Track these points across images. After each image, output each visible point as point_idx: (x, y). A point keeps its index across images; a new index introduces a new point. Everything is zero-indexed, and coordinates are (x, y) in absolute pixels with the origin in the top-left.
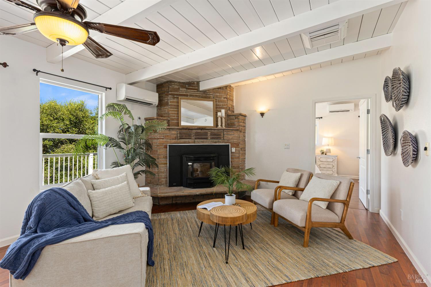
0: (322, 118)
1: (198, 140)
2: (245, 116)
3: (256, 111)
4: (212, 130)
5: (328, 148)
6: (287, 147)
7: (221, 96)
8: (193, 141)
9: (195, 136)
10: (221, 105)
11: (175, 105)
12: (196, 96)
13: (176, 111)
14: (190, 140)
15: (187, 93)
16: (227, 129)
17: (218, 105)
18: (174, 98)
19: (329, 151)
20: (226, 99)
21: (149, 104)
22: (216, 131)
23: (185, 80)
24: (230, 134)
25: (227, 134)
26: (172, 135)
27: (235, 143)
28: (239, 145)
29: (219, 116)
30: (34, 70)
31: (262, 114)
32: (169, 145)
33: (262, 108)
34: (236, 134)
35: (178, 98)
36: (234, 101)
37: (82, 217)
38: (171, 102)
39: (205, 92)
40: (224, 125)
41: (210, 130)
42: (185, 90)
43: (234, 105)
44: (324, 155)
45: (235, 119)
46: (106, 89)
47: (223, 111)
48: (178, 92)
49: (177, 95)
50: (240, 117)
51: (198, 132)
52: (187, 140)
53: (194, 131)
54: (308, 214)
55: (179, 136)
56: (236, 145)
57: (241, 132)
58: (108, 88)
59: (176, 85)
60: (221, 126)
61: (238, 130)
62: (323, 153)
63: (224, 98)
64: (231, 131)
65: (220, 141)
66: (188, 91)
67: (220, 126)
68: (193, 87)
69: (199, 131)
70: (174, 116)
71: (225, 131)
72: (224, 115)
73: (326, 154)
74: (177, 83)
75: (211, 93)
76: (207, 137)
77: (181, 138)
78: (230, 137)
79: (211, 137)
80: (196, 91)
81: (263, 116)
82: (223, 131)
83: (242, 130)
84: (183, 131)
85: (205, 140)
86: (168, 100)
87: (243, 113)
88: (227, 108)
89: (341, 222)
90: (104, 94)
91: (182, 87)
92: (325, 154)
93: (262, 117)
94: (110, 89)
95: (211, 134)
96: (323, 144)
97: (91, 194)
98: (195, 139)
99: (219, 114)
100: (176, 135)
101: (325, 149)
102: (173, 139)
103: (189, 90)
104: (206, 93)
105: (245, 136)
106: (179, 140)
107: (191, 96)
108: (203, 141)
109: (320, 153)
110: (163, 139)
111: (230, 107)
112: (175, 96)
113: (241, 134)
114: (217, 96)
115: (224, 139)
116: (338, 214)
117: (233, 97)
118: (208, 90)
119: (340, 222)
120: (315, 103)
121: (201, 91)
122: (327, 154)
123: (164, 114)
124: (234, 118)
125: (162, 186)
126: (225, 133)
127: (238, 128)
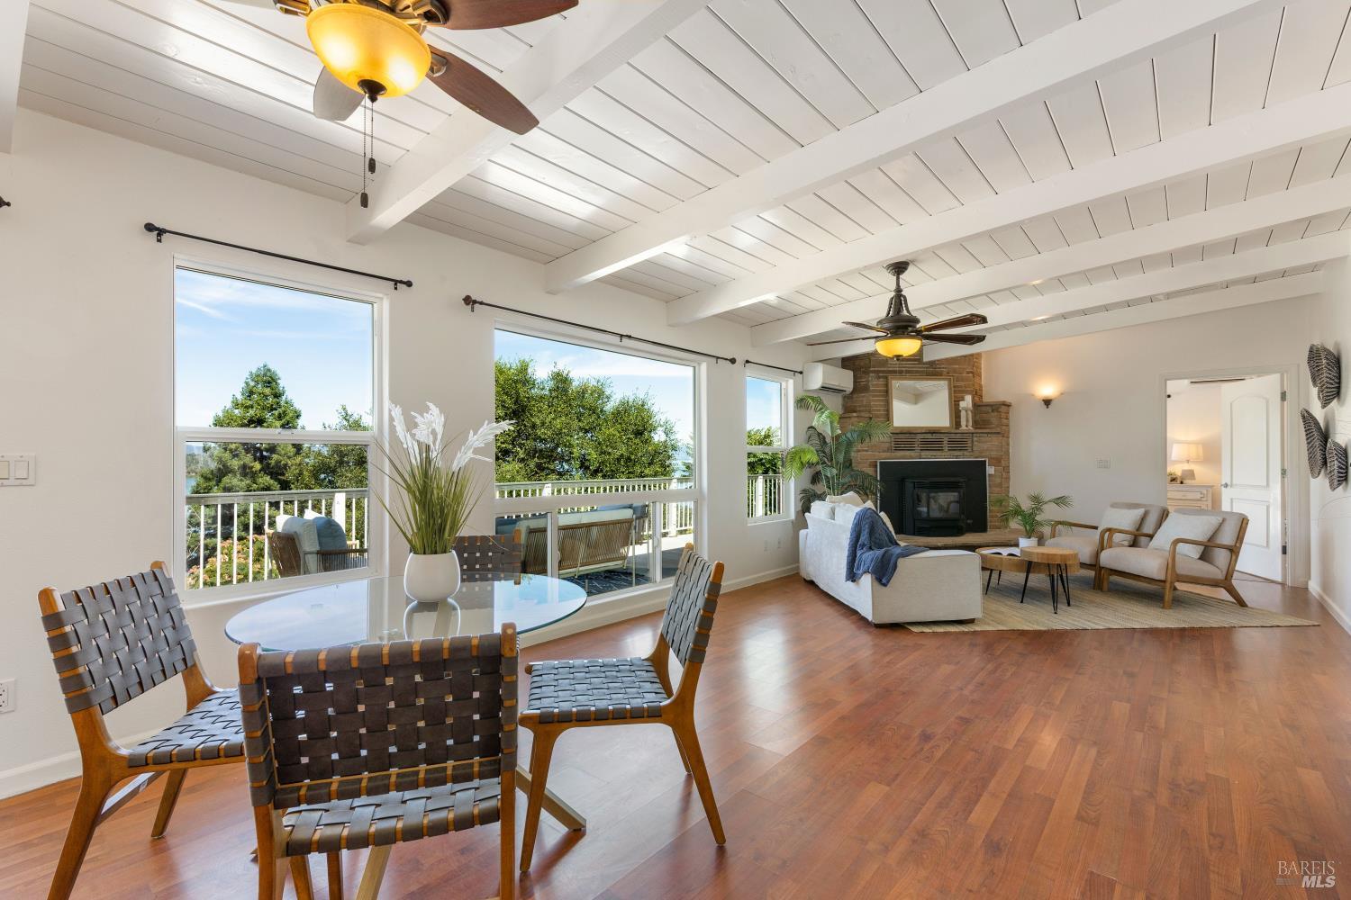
0: (1169, 396)
1: (927, 453)
2: (1009, 406)
3: (1033, 395)
4: (950, 435)
5: (1186, 467)
6: (1104, 465)
8: (918, 454)
9: (921, 446)
10: (961, 387)
11: (880, 391)
12: (917, 372)
13: (882, 400)
14: (912, 453)
16: (977, 431)
17: (959, 387)
18: (879, 377)
19: (1191, 474)
20: (971, 375)
21: (837, 391)
22: (957, 435)
24: (983, 440)
25: (979, 442)
26: (883, 445)
27: (995, 459)
28: (1000, 462)
29: (964, 409)
31: (1047, 402)
32: (881, 463)
33: (1047, 389)
34: (995, 441)
35: (886, 378)
38: (873, 385)
39: (932, 363)
40: (970, 423)
41: (946, 435)
44: (1176, 486)
45: (992, 411)
46: (794, 373)
47: (968, 398)
48: (884, 368)
49: (883, 372)
50: (1003, 409)
51: (925, 437)
52: (908, 453)
53: (919, 436)
54: (1170, 561)
55: (893, 445)
56: (997, 461)
57: (1002, 436)
58: (797, 372)
60: (967, 425)
61: (998, 433)
62: (1173, 480)
63: (968, 373)
64: (985, 435)
65: (965, 453)
67: (963, 427)
69: (929, 436)
70: (879, 410)
71: (974, 435)
72: (970, 406)
73: (1182, 483)
75: (943, 365)
76: (943, 447)
77: (897, 449)
78: (985, 446)
79: (948, 447)
80: (917, 364)
81: (1050, 407)
82: (970, 435)
83: (1003, 434)
84: (901, 436)
85: (939, 453)
86: (868, 381)
87: (1001, 398)
88: (973, 391)
89: (1226, 579)
90: (791, 382)
92: (1179, 482)
93: (1048, 408)
94: (800, 373)
95: (948, 441)
96: (1173, 460)
98: (921, 450)
99: (962, 404)
100: (888, 445)
101: (1179, 470)
102: (884, 451)
104: (935, 366)
105: (1008, 444)
106: (894, 452)
107: (907, 372)
108: (934, 454)
110: (867, 451)
111: (978, 388)
112: (880, 375)
113: (1003, 441)
114: (955, 371)
115: (973, 449)
116: (1220, 567)
118: (939, 360)
119: (1223, 576)
120: (1166, 380)
121: (926, 363)
122: (1185, 482)
123: (860, 406)
124: (989, 411)
126: (975, 439)
127: (998, 430)
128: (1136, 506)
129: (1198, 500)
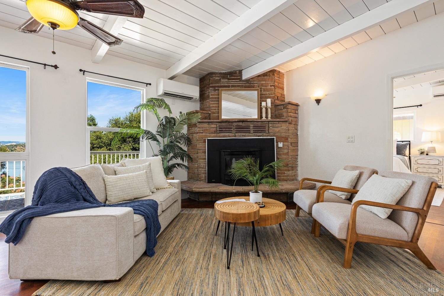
0: (421, 105)
1: (240, 134)
2: (297, 105)
3: (310, 98)
4: (255, 123)
5: (431, 145)
6: (351, 140)
7: (268, 83)
8: (233, 134)
9: (236, 129)
10: (267, 95)
11: (216, 98)
12: (238, 86)
13: (217, 104)
14: (230, 134)
15: (229, 84)
16: (272, 120)
17: (264, 95)
18: (215, 90)
19: (434, 150)
20: (273, 87)
21: (189, 98)
22: (259, 123)
23: (225, 70)
24: (277, 126)
25: (273, 127)
26: (212, 129)
27: (283, 137)
28: (287, 139)
29: (264, 107)
30: (81, 70)
31: (318, 101)
32: (208, 139)
33: (318, 94)
34: (284, 126)
35: (218, 90)
36: (285, 89)
37: (81, 197)
38: (212, 95)
39: (248, 81)
40: (269, 116)
41: (253, 123)
42: (227, 81)
43: (285, 93)
44: (424, 156)
46: (147, 85)
47: (269, 101)
48: (219, 84)
49: (218, 87)
50: (290, 106)
51: (239, 125)
52: (227, 134)
53: (235, 124)
54: (351, 222)
55: (218, 129)
56: (285, 139)
57: (290, 123)
58: (148, 84)
59: (218, 76)
60: (267, 117)
61: (286, 121)
62: (422, 153)
63: (271, 86)
64: (278, 123)
65: (264, 134)
66: (229, 82)
67: (264, 118)
68: (235, 76)
69: (241, 124)
70: (215, 110)
71: (270, 123)
72: (269, 105)
73: (427, 154)
74: (219, 74)
75: (255, 81)
76: (250, 130)
77: (221, 132)
78: (277, 130)
79: (253, 130)
80: (238, 81)
81: (320, 104)
82: (268, 123)
83: (295, 122)
84: (223, 124)
85: (247, 134)
86: (209, 93)
87: (294, 101)
88: (274, 97)
91: (224, 78)
92: (425, 154)
93: (318, 105)
94: (150, 84)
95: (253, 127)
96: (422, 141)
97: (106, 178)
98: (236, 132)
99: (264, 104)
100: (215, 129)
101: (426, 147)
102: (212, 133)
103: (231, 81)
104: (250, 82)
105: (297, 129)
106: (218, 134)
107: (233, 86)
108: (244, 135)
109: (418, 153)
110: (202, 133)
111: (279, 95)
112: (217, 88)
113: (291, 127)
114: (262, 85)
115: (269, 132)
117: (283, 85)
118: (252, 78)
119: (410, 240)
120: (393, 78)
121: (244, 81)
122: (429, 154)
123: (206, 108)
124: (283, 108)
125: (202, 182)
126: (270, 125)
127: (287, 119)
128: (354, 168)
129: (438, 165)
